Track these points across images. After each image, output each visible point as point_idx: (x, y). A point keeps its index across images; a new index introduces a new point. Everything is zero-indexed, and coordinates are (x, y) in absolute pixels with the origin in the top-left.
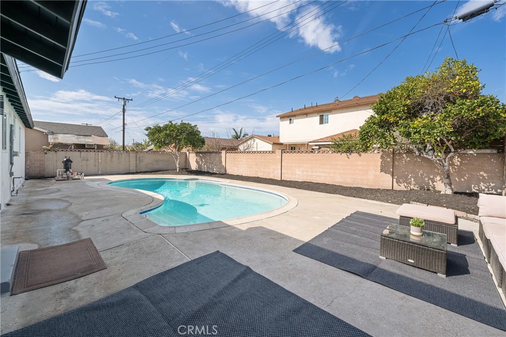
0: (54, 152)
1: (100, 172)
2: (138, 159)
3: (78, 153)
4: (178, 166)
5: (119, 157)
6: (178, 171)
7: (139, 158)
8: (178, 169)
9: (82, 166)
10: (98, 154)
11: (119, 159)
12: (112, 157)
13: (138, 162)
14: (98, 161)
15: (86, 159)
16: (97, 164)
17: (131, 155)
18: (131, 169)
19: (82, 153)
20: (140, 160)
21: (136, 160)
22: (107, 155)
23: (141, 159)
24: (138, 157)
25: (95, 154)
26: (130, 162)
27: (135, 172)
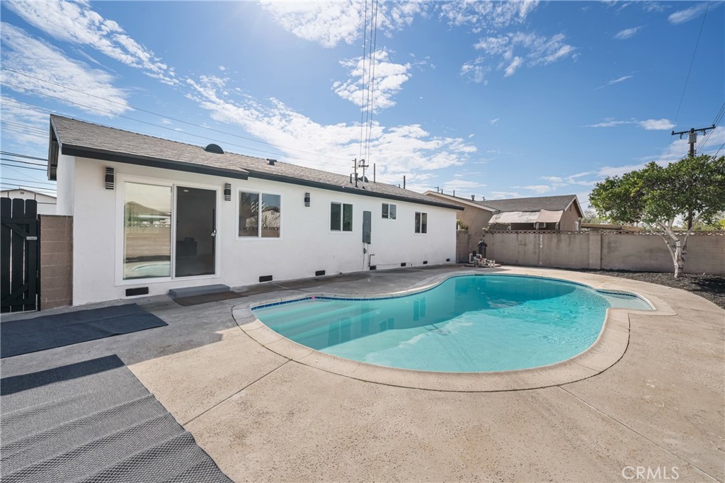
0: (490, 234)
1: (541, 263)
2: (605, 245)
3: (514, 236)
4: (676, 264)
5: (570, 241)
6: (676, 275)
7: (609, 243)
8: (676, 271)
9: (519, 252)
10: (539, 237)
11: (569, 245)
12: (559, 241)
13: (605, 251)
14: (539, 247)
15: (523, 243)
16: (537, 251)
17: (592, 238)
18: (591, 262)
19: (520, 235)
20: (609, 247)
21: (602, 247)
22: (552, 237)
23: (612, 245)
24: (606, 241)
25: (535, 237)
26: (589, 250)
27: (599, 268)
